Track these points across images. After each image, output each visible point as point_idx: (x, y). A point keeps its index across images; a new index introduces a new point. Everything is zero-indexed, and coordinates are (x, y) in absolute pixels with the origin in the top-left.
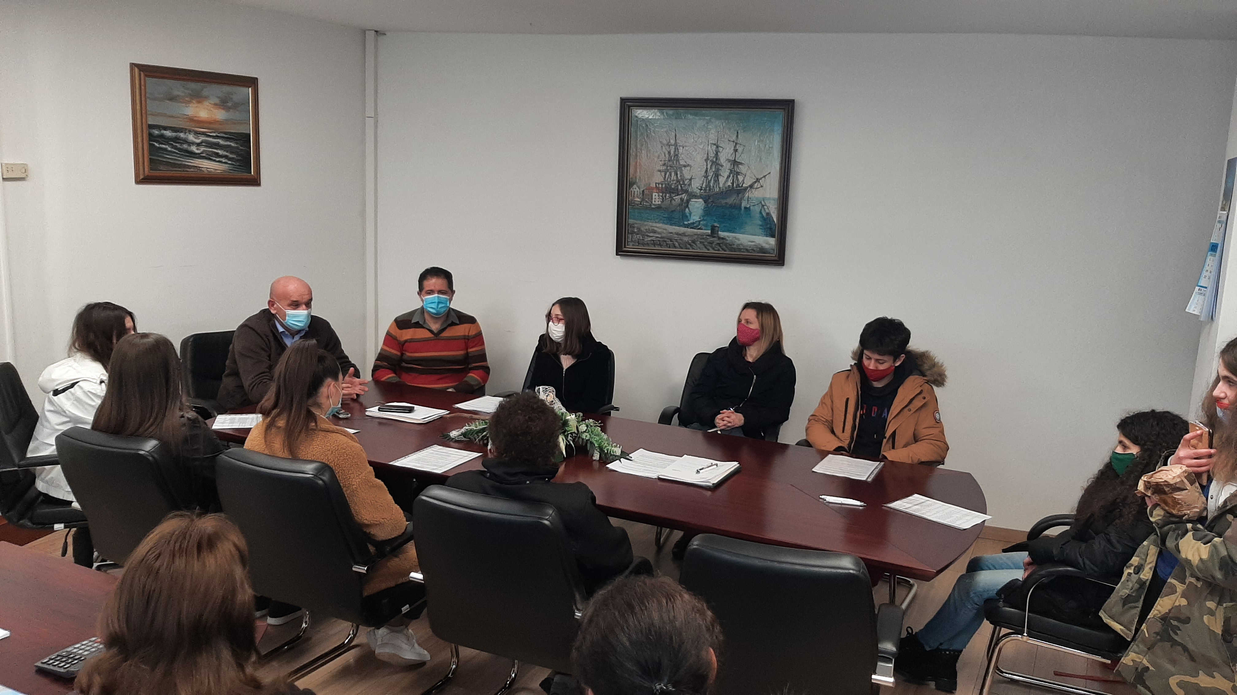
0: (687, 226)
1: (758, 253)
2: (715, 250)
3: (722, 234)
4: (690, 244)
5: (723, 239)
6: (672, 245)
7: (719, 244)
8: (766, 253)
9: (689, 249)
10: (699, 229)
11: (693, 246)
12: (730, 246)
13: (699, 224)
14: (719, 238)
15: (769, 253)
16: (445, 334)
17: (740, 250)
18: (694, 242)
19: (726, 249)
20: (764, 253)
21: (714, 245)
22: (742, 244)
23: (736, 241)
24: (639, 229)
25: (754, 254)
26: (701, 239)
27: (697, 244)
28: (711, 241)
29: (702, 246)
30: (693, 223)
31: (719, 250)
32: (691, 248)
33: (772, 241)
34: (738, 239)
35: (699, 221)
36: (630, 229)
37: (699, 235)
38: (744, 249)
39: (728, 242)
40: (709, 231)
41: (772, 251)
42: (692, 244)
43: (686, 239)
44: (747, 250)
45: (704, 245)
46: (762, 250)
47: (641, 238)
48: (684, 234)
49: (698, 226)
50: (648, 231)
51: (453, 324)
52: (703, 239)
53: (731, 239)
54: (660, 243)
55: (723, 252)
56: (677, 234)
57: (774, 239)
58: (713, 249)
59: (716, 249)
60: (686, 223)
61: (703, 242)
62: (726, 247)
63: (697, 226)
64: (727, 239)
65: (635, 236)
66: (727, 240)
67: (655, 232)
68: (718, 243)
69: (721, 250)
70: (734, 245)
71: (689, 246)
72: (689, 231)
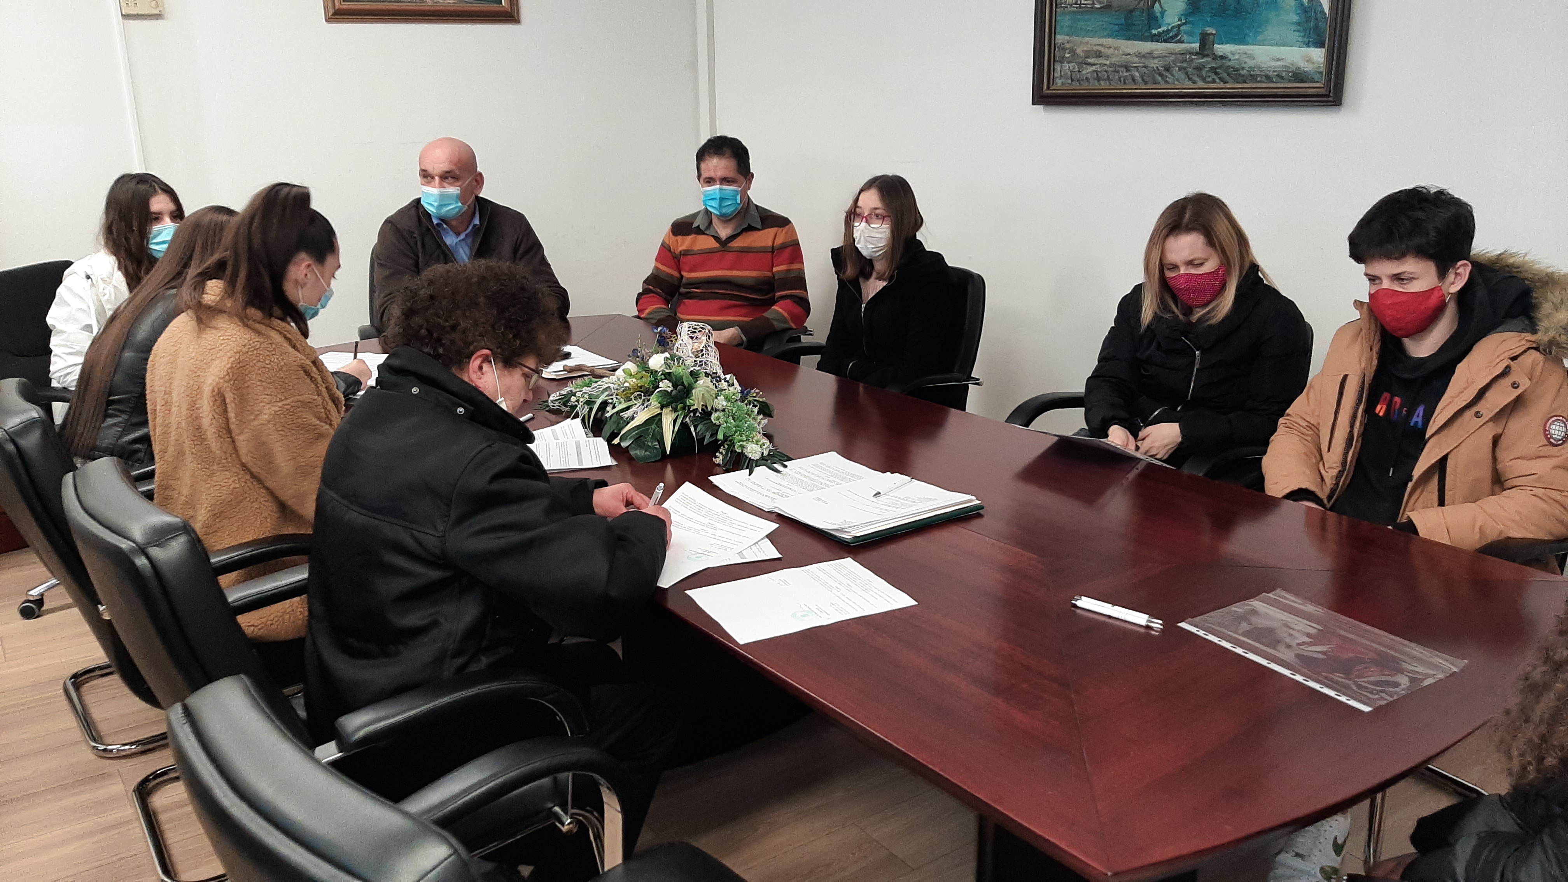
0: (1154, 38)
1: (1290, 81)
2: (1209, 82)
3: (1220, 49)
4: (1161, 75)
5: (1222, 57)
6: (1130, 77)
7: (1214, 70)
8: (1306, 82)
9: (1159, 83)
10: (1176, 42)
11: (1167, 77)
12: (1236, 74)
13: (1179, 30)
14: (1216, 58)
15: (1313, 81)
16: (738, 243)
17: (1254, 78)
18: (1168, 69)
19: (1227, 78)
20: (1302, 81)
21: (1204, 73)
22: (1259, 68)
23: (1247, 60)
24: (1072, 51)
25: (1282, 85)
26: (1182, 62)
27: (1174, 72)
28: (1200, 63)
29: (1181, 75)
30: (1168, 31)
31: (1214, 82)
32: (1162, 83)
33: (1318, 55)
34: (1252, 57)
35: (1179, 26)
36: (1058, 54)
37: (1178, 54)
38: (1261, 76)
39: (1231, 63)
40: (1197, 46)
41: (1317, 77)
42: (1164, 73)
43: (1154, 64)
44: (1268, 78)
45: (1187, 73)
46: (1299, 76)
47: (1077, 70)
48: (1150, 55)
49: (1177, 35)
50: (1088, 54)
51: (750, 228)
52: (1186, 61)
53: (1237, 57)
54: (1108, 76)
55: (1222, 85)
56: (1140, 55)
57: (1323, 50)
58: (1204, 79)
59: (1209, 79)
60: (1154, 32)
61: (1184, 69)
62: (1229, 74)
63: (1173, 37)
64: (1230, 56)
65: (1066, 65)
66: (1230, 60)
67: (1099, 55)
68: (1212, 68)
69: (1217, 80)
70: (1243, 69)
71: (1159, 78)
72: (1159, 47)
